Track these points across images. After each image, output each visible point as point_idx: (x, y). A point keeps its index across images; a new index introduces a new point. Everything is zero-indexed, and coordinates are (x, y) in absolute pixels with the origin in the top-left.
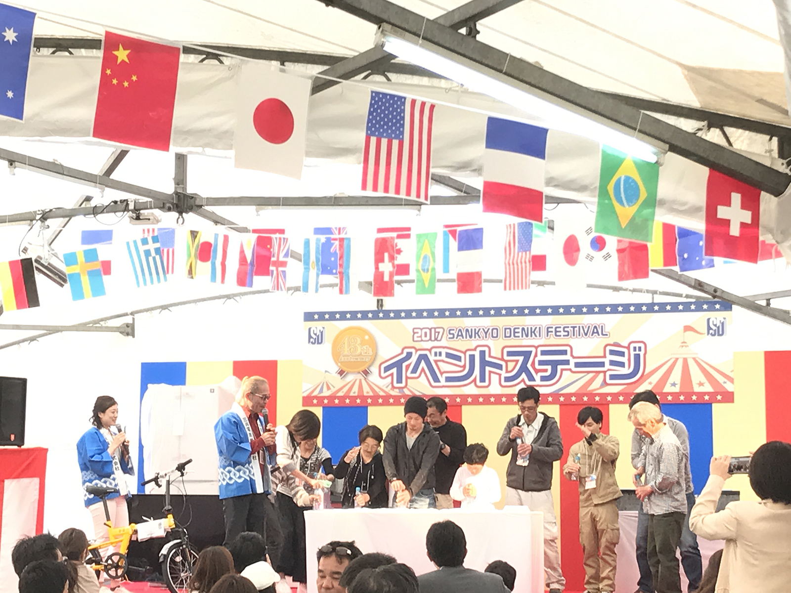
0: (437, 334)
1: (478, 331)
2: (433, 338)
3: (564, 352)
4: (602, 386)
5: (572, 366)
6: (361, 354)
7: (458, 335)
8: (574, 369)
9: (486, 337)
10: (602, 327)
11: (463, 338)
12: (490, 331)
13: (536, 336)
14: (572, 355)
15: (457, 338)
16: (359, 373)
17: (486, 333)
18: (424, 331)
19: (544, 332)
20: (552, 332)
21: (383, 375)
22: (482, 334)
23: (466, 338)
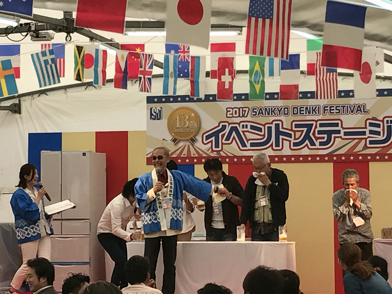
0: (244, 112)
1: (274, 110)
2: (241, 115)
3: (337, 125)
4: (363, 149)
5: (342, 134)
6: (188, 127)
7: (259, 113)
8: (343, 137)
9: (280, 114)
10: (364, 106)
11: (263, 115)
12: (283, 109)
13: (316, 113)
14: (342, 127)
15: (258, 115)
16: (188, 140)
17: (280, 111)
18: (234, 110)
19: (322, 110)
20: (328, 110)
21: (205, 142)
22: (277, 112)
23: (265, 115)
